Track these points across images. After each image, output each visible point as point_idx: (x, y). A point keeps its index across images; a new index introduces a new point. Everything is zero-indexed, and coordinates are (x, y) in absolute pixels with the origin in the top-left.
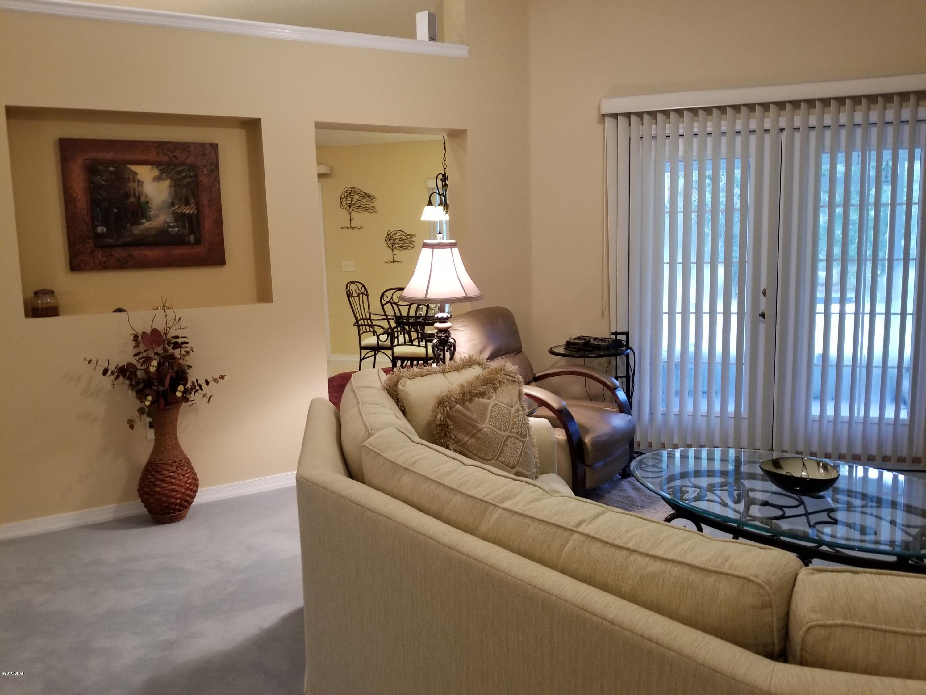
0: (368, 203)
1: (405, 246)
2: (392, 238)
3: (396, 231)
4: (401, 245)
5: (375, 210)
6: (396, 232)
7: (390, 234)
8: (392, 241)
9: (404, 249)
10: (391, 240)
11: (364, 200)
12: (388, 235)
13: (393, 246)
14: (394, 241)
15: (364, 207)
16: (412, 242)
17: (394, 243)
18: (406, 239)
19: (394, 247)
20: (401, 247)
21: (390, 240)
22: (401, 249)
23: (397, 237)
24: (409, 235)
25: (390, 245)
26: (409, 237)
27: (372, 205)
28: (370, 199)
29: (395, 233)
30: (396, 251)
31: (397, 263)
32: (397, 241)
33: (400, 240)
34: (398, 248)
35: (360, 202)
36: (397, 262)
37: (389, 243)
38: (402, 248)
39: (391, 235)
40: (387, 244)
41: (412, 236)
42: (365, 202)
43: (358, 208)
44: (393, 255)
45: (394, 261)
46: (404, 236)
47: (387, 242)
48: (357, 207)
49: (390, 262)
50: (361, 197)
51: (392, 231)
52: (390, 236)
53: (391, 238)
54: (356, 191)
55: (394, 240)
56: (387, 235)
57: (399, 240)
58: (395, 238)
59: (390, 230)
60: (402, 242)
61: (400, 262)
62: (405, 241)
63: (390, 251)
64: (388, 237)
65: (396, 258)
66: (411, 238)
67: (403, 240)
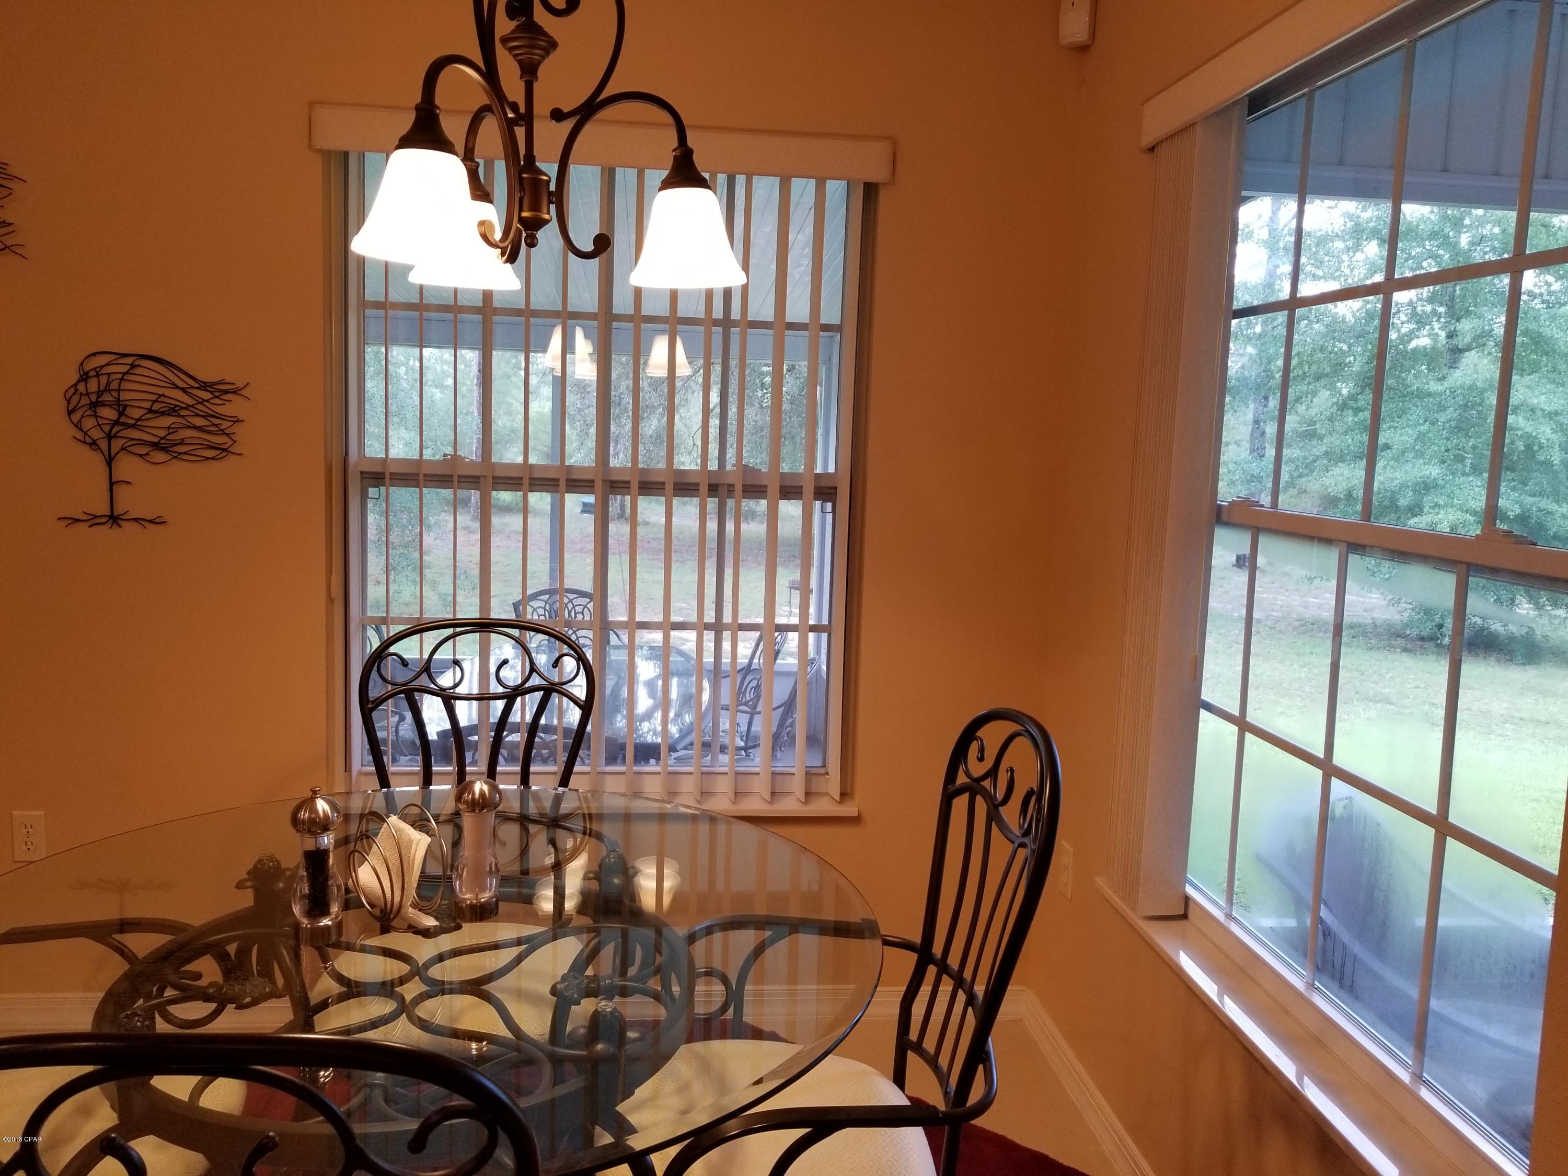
1: (182, 442)
2: (107, 397)
3: (129, 360)
4: (162, 433)
6: (133, 366)
7: (97, 375)
8: (109, 414)
9: (177, 456)
10: (103, 404)
12: (85, 377)
13: (110, 437)
14: (121, 414)
16: (225, 425)
17: (116, 423)
18: (189, 407)
19: (117, 445)
20: (156, 446)
21: (94, 405)
22: (160, 456)
23: (137, 394)
24: (204, 386)
25: (96, 434)
26: (206, 395)
29: (124, 368)
30: (127, 466)
31: (134, 525)
32: (136, 414)
33: (156, 407)
34: (143, 450)
36: (136, 520)
37: (89, 423)
38: (165, 450)
39: (104, 379)
40: (78, 426)
41: (226, 392)
44: (112, 484)
45: (114, 519)
46: (177, 387)
47: (76, 417)
49: (94, 520)
51: (109, 358)
52: (93, 385)
53: (99, 393)
55: (121, 407)
56: (76, 377)
57: (150, 411)
58: (124, 396)
59: (94, 354)
60: (167, 421)
61: (151, 521)
62: (183, 413)
63: (96, 461)
64: (81, 387)
65: (127, 502)
66: (217, 401)
67: (173, 411)
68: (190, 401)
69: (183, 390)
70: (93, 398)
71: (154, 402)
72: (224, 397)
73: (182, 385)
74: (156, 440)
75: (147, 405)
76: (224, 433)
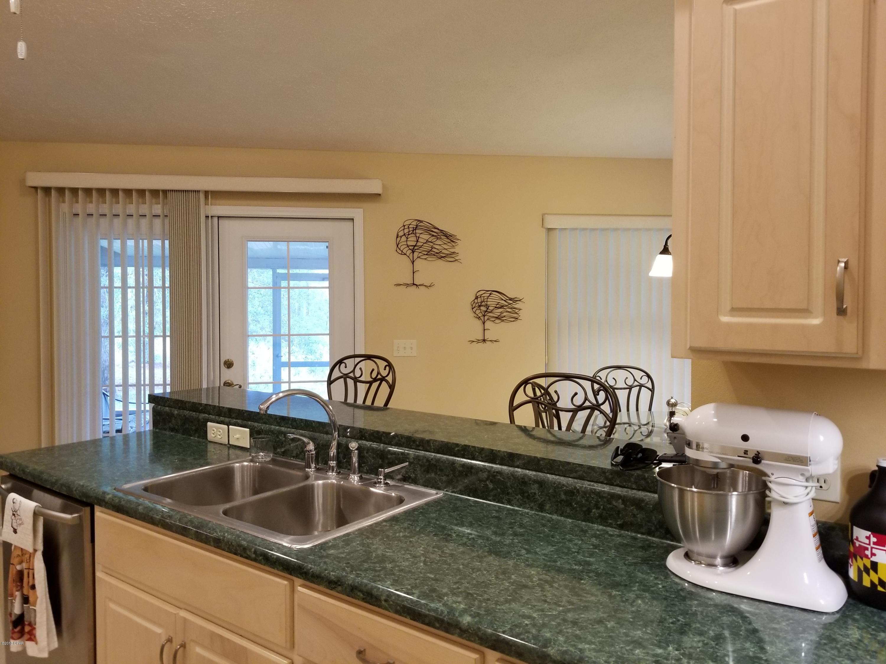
0: (445, 246)
1: (504, 317)
2: (483, 304)
3: (490, 292)
4: (499, 314)
5: (457, 258)
6: (490, 294)
7: (481, 297)
8: (483, 309)
9: (503, 321)
10: (482, 306)
11: (439, 242)
12: (477, 298)
13: (484, 316)
14: (488, 309)
15: (437, 253)
16: (517, 311)
17: (486, 311)
18: (506, 306)
19: (486, 318)
20: (497, 318)
21: (480, 306)
22: (497, 321)
23: (492, 302)
24: (511, 299)
25: (480, 315)
26: (511, 302)
27: (452, 250)
28: (450, 241)
29: (488, 295)
30: (488, 324)
31: (489, 342)
32: (491, 308)
33: (498, 306)
34: (493, 319)
35: (432, 244)
36: (491, 341)
37: (478, 312)
38: (499, 319)
40: (475, 313)
41: (517, 301)
42: (440, 245)
43: (427, 254)
44: (484, 330)
45: (484, 340)
46: (503, 300)
47: (474, 310)
48: (426, 253)
49: (478, 341)
50: (433, 236)
51: (483, 292)
52: (479, 300)
53: (481, 302)
54: (424, 226)
55: (487, 307)
56: (474, 297)
57: (496, 307)
58: (488, 303)
59: (479, 291)
60: (500, 310)
61: (495, 341)
62: (505, 307)
63: (479, 323)
64: (476, 301)
65: (488, 336)
66: (514, 304)
67: (502, 307)
68: (507, 304)
69: (505, 301)
70: (480, 304)
71: (497, 304)
72: (517, 302)
73: (504, 299)
74: (497, 316)
75: (495, 306)
76: (516, 313)
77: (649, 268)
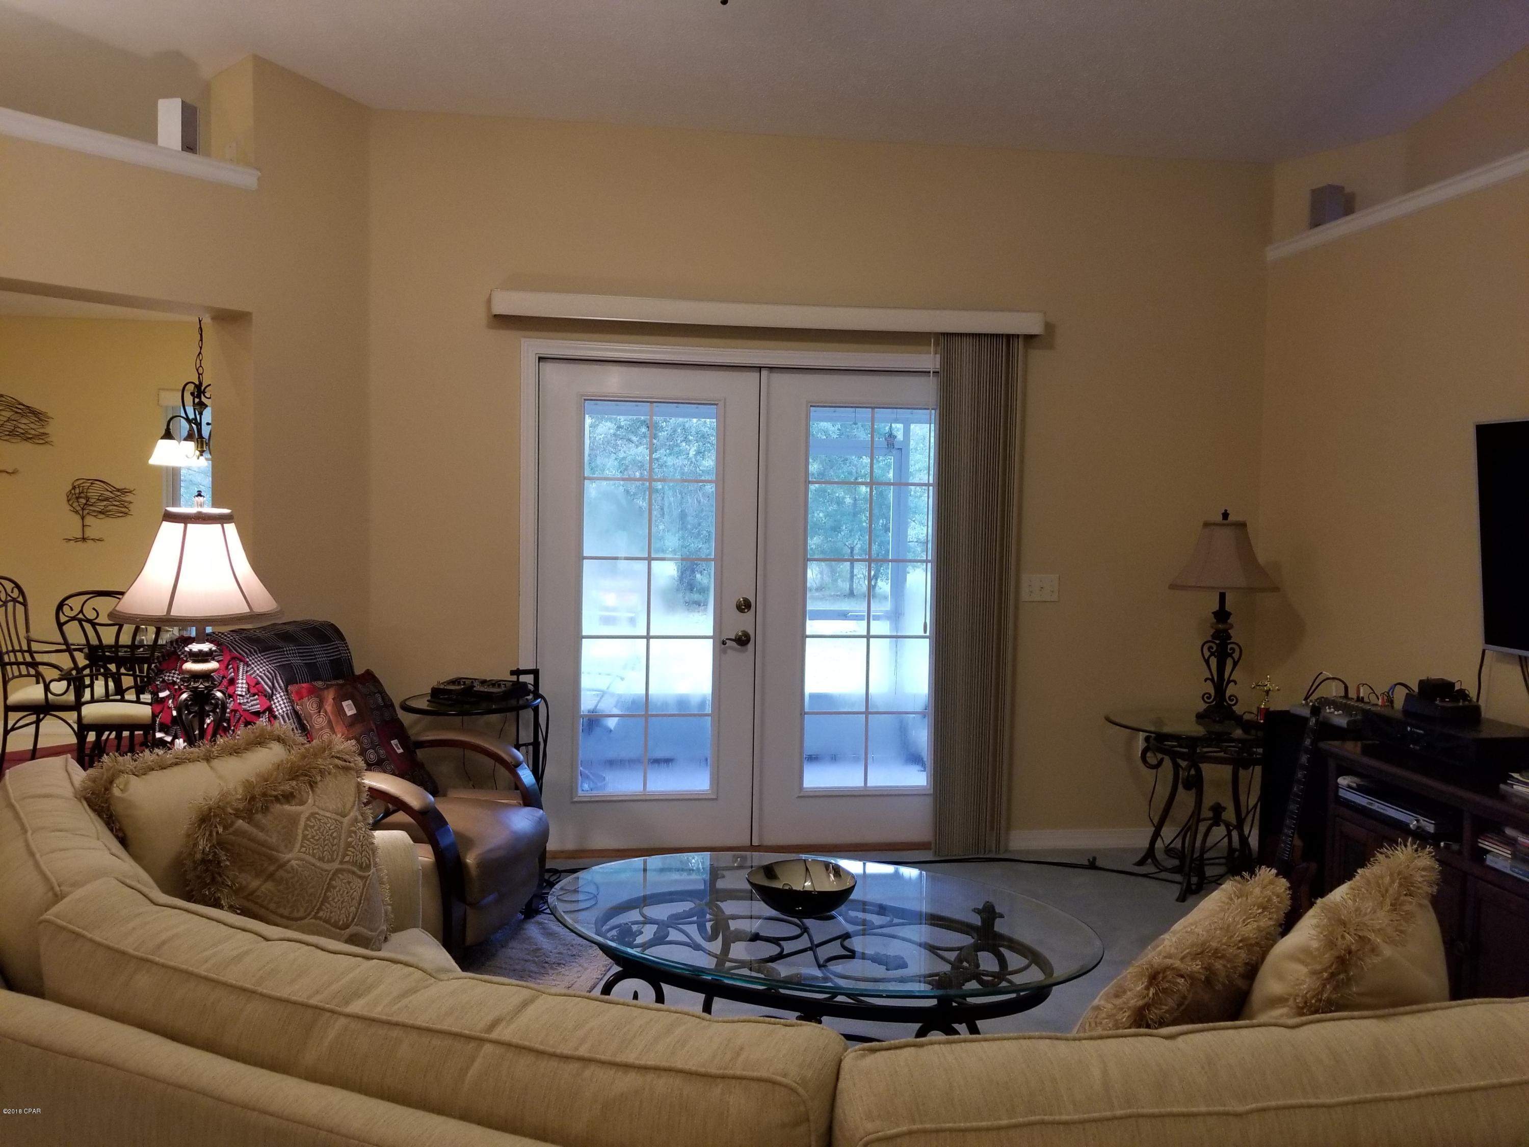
0: (32, 426)
1: (110, 511)
2: (82, 495)
3: (91, 481)
4: (103, 508)
5: (46, 440)
6: (92, 483)
7: (79, 487)
8: (83, 500)
9: (108, 516)
10: (81, 498)
11: (24, 421)
12: (74, 488)
13: (83, 509)
14: (87, 501)
15: (22, 433)
16: (126, 504)
17: (86, 504)
18: (112, 498)
19: (86, 512)
20: (100, 512)
21: (77, 498)
22: (102, 516)
23: (93, 494)
24: (118, 490)
25: (78, 508)
26: (119, 494)
27: (42, 431)
28: (37, 419)
29: (89, 484)
30: (89, 520)
31: (92, 541)
32: (93, 501)
33: (100, 498)
34: (95, 514)
35: (15, 423)
36: (92, 539)
37: (75, 504)
39: (81, 488)
40: (71, 506)
41: (127, 492)
42: (25, 424)
43: (8, 435)
44: (83, 526)
45: (84, 539)
46: (108, 491)
47: (71, 503)
48: (7, 433)
49: (76, 540)
50: (17, 413)
51: (82, 481)
52: (77, 491)
53: (80, 493)
54: (7, 402)
55: (87, 499)
56: (71, 487)
57: (98, 499)
58: (89, 494)
59: (77, 480)
60: (105, 503)
61: (98, 540)
62: (110, 500)
63: (77, 518)
64: (73, 492)
65: (89, 533)
66: (123, 495)
67: (106, 499)
68: (113, 496)
69: (111, 492)
70: (77, 495)
71: (100, 496)
72: (126, 494)
73: (110, 490)
74: (100, 510)
75: (97, 497)
76: (125, 507)
77: (149, 454)
